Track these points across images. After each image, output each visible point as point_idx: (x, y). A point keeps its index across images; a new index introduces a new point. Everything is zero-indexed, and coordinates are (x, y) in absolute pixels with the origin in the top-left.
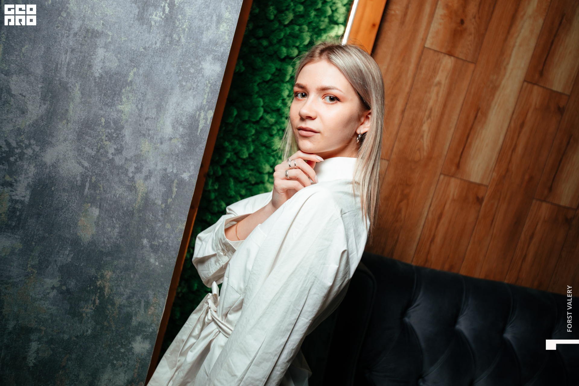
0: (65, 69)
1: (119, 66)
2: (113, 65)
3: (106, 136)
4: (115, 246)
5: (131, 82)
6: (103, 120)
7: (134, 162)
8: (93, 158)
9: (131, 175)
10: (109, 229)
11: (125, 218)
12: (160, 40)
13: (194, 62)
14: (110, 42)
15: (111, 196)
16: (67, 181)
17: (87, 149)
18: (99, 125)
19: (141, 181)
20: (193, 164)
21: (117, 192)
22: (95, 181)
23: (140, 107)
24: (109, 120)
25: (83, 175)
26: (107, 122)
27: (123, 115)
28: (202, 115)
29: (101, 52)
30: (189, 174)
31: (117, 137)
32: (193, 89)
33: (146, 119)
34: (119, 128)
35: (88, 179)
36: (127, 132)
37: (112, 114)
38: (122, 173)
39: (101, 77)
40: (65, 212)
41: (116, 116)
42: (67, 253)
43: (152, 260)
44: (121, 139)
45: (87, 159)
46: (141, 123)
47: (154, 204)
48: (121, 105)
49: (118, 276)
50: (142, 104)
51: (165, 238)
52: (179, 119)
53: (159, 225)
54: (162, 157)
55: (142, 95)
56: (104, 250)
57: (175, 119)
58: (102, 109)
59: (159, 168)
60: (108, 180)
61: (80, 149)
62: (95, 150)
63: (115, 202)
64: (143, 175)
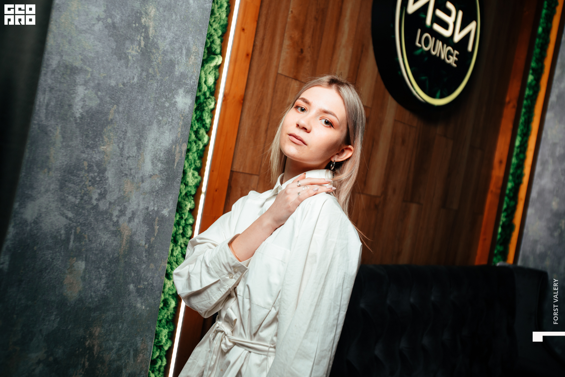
0: (44, 111)
1: (100, 105)
2: (94, 104)
3: (90, 181)
4: (102, 298)
5: (112, 120)
6: (86, 164)
7: (118, 205)
8: (77, 206)
9: (115, 219)
10: (96, 282)
11: (111, 266)
12: (137, 74)
13: (168, 97)
14: (89, 79)
15: (97, 245)
16: (50, 237)
17: (70, 197)
18: (81, 170)
19: (126, 224)
20: (171, 199)
21: (103, 239)
22: (80, 232)
23: (121, 146)
24: (92, 163)
25: (67, 228)
26: (90, 166)
27: (105, 156)
28: (178, 149)
29: (81, 90)
30: (169, 210)
31: (101, 180)
32: (169, 124)
33: (129, 157)
34: (102, 171)
35: (73, 231)
36: (110, 174)
37: (95, 156)
38: (107, 219)
39: (82, 118)
40: (49, 272)
41: (98, 158)
42: (53, 319)
43: (139, 305)
44: (104, 182)
45: (71, 208)
46: (123, 163)
47: (138, 246)
48: (104, 145)
49: (107, 330)
50: (123, 142)
51: (150, 278)
52: (157, 155)
53: (143, 267)
54: (143, 196)
55: (123, 133)
56: (91, 306)
57: (154, 155)
58: (84, 153)
59: (141, 207)
60: (93, 229)
61: (63, 199)
62: (79, 197)
63: (101, 251)
64: (127, 218)
